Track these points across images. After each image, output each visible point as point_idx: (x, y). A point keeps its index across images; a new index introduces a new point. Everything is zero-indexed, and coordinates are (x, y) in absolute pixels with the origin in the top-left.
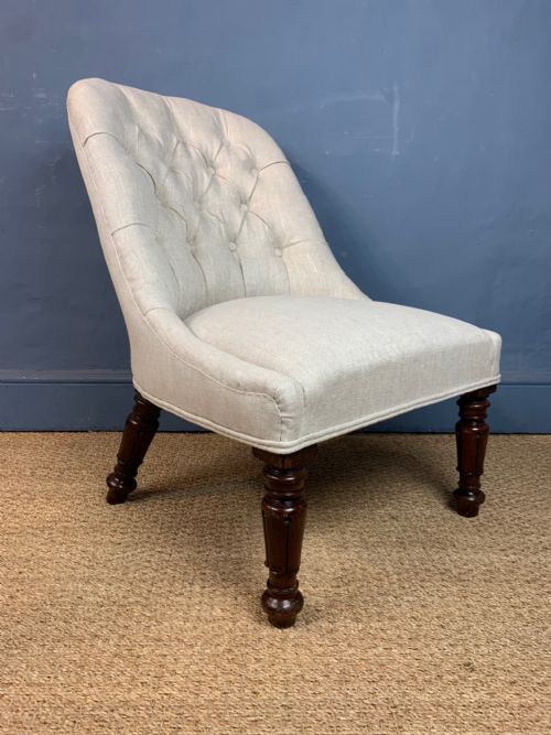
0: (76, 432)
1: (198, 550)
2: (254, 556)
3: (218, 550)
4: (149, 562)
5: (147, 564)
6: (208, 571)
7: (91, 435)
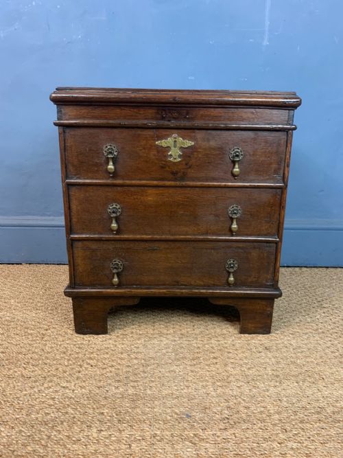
0: (13, 264)
1: (99, 384)
2: (149, 392)
3: (117, 384)
4: (53, 399)
5: (51, 402)
6: (106, 411)
7: (25, 267)
